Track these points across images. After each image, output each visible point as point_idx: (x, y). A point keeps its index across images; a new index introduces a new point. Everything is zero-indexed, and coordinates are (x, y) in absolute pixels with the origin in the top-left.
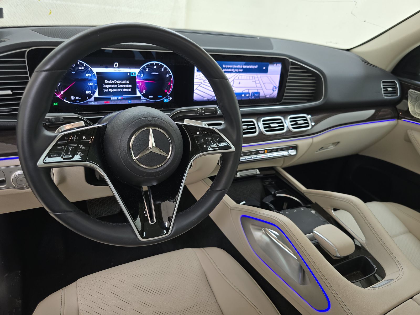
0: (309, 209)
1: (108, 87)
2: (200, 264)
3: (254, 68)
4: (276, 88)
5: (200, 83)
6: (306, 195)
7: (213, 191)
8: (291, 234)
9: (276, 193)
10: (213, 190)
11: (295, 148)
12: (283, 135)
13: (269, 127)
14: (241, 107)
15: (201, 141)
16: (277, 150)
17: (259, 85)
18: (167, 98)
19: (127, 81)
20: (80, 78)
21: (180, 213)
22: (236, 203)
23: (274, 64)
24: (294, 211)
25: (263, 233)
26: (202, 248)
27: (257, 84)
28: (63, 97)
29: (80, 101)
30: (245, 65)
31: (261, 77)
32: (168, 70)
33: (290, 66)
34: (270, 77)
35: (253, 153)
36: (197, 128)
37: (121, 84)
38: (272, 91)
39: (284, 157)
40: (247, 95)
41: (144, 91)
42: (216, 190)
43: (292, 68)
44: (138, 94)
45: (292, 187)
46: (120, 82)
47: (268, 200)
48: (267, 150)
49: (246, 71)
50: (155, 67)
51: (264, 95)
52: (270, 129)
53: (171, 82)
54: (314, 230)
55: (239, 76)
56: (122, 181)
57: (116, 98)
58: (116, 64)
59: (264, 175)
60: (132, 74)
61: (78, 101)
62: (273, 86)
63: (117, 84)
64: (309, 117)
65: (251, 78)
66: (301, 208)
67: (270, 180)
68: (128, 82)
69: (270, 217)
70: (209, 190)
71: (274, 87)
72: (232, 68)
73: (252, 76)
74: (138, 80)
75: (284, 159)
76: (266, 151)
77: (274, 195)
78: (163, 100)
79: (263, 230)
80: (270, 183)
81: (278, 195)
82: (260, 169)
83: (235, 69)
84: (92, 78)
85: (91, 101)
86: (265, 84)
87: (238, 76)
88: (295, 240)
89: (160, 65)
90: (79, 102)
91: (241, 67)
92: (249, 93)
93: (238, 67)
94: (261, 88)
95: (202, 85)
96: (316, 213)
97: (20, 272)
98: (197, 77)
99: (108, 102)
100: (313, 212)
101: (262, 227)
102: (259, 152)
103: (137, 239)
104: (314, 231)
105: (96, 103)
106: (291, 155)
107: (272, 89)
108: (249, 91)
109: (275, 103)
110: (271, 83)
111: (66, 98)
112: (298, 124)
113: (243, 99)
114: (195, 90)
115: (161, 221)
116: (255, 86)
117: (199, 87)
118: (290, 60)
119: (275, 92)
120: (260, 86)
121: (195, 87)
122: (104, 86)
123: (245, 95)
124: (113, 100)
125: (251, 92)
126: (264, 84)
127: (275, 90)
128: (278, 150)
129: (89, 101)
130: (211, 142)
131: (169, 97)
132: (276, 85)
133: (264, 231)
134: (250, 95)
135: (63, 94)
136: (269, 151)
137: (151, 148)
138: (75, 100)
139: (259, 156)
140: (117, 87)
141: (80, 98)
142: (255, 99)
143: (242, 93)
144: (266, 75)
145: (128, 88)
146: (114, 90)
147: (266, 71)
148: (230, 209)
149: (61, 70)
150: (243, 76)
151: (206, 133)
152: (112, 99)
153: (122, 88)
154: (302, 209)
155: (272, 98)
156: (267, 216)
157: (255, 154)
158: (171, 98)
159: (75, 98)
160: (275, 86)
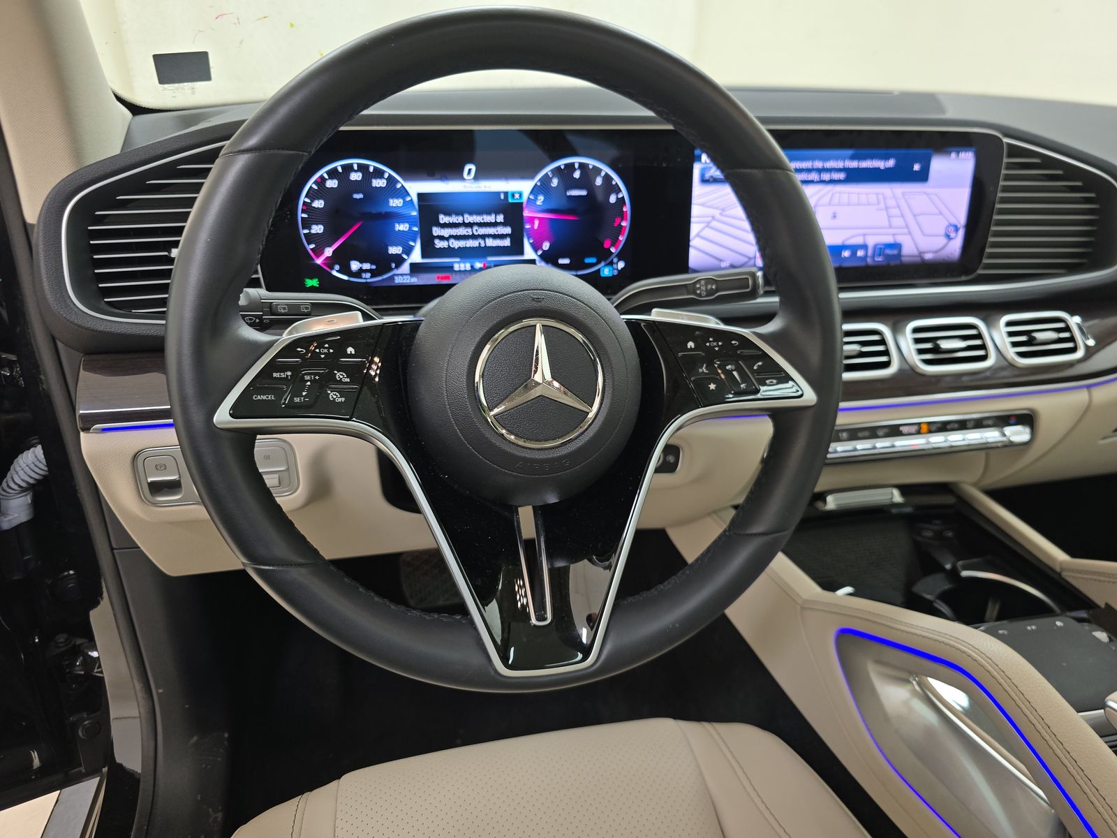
0: (1086, 626)
1: (447, 236)
2: (701, 774)
3: (882, 167)
4: (957, 229)
5: (710, 219)
6: (1069, 576)
7: (739, 534)
8: (1022, 706)
9: (959, 568)
10: (740, 532)
11: (1027, 419)
12: (983, 375)
13: (936, 350)
14: (842, 289)
15: (700, 370)
16: (962, 425)
17: (898, 222)
18: (611, 263)
19: (498, 217)
20: (374, 212)
21: (630, 599)
22: (818, 589)
23: (950, 153)
24: (1029, 628)
25: (914, 693)
26: (706, 725)
27: (891, 218)
28: (330, 262)
29: (374, 273)
30: (853, 158)
31: (907, 197)
32: (614, 183)
33: (1005, 160)
34: (936, 195)
35: (881, 433)
36: (688, 331)
37: (481, 225)
38: (943, 241)
39: (986, 448)
40: (860, 253)
41: (546, 246)
42: (748, 532)
43: (1010, 166)
44: (529, 253)
45: (1019, 551)
46: (478, 219)
47: (930, 587)
48: (929, 423)
49: (854, 176)
50: (577, 175)
51: (916, 252)
52: (937, 355)
53: (623, 217)
54: (1107, 698)
55: (833, 194)
56: (456, 486)
57: (468, 267)
58: (470, 170)
59: (917, 508)
60: (513, 195)
61: (368, 275)
62: (946, 223)
63: (470, 225)
64: (1075, 321)
65: (873, 198)
66: (1053, 619)
67: (937, 525)
68: (500, 218)
69: (940, 639)
70: (725, 531)
71: (951, 225)
72: (809, 170)
73: (877, 194)
74: (530, 211)
75: (987, 456)
76: (925, 428)
77: (954, 574)
78: (599, 270)
79: (914, 682)
80: (939, 536)
81: (965, 573)
82: (905, 489)
83: (820, 171)
84: (405, 211)
85: (402, 275)
86: (920, 218)
87: (830, 195)
88: (1039, 727)
89: (591, 167)
90: (371, 277)
91: (840, 164)
92: (864, 247)
93: (829, 164)
94: (906, 231)
95: (714, 224)
96: (1111, 640)
97: (226, 735)
98: (702, 200)
99: (448, 278)
100: (1102, 636)
101: (911, 673)
102: (901, 428)
103: (490, 669)
104: (1111, 704)
105: (414, 281)
106: (1011, 445)
107: (942, 231)
108: (864, 238)
109: (953, 276)
110: (941, 213)
111: (337, 267)
112: (1035, 342)
113: (846, 265)
114: (695, 237)
115: (566, 618)
116: (887, 224)
117: (707, 229)
118: (1006, 140)
119: (952, 242)
120: (904, 224)
121: (695, 229)
122: (436, 231)
123: (854, 253)
124: (460, 271)
125: (871, 241)
126: (915, 216)
127: (952, 235)
128: (968, 426)
129: (397, 275)
130: (735, 373)
131: (615, 260)
132: (958, 221)
133: (917, 688)
134: (870, 253)
135: (331, 255)
136: (934, 428)
137: (537, 384)
138: (361, 271)
139: (901, 444)
140: (471, 234)
141: (374, 267)
142: (885, 263)
143: (844, 247)
144: (923, 190)
145: (502, 237)
146: (462, 244)
147: (923, 176)
148: (799, 607)
149: (287, 149)
150: (846, 193)
151: (718, 346)
152: (456, 267)
153: (484, 237)
154: (1059, 624)
155: (944, 260)
156: (931, 636)
157: (887, 435)
158: (621, 265)
159: (361, 266)
160: (953, 221)
